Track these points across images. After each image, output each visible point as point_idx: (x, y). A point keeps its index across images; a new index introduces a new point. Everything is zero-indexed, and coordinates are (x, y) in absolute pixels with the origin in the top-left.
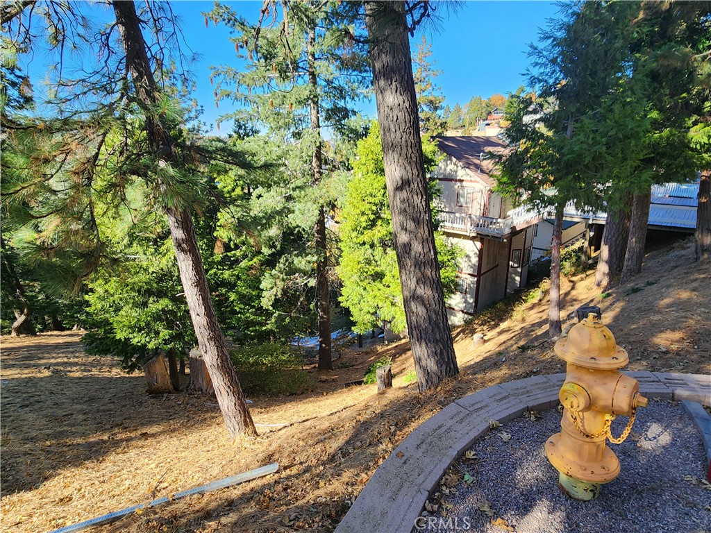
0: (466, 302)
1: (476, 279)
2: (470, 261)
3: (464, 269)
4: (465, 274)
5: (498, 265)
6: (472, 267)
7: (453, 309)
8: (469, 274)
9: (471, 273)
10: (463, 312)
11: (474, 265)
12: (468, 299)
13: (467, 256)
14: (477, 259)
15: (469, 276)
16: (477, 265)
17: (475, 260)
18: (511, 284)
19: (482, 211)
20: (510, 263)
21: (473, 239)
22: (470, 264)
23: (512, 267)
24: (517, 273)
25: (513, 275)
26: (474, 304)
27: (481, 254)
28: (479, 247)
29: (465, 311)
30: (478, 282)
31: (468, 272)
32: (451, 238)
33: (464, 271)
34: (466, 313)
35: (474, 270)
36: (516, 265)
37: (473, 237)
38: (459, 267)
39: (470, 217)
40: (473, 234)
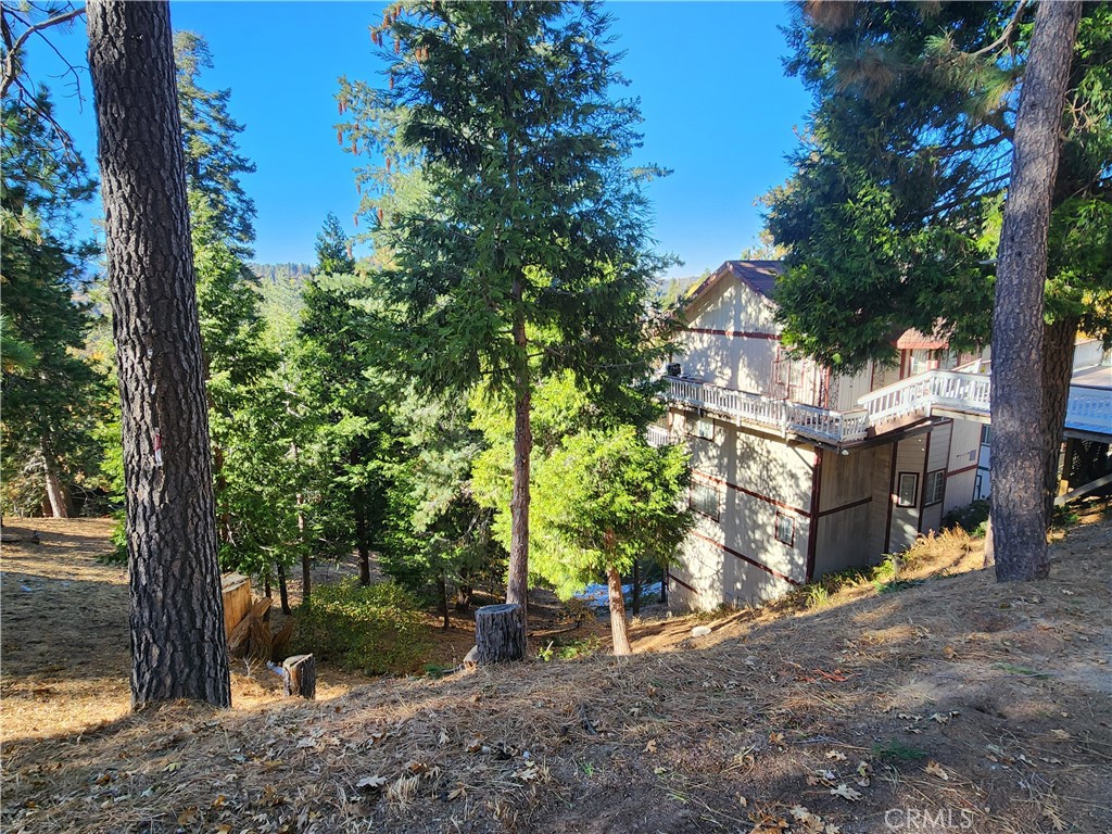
0: (792, 561)
1: (808, 521)
2: (798, 486)
3: (788, 500)
4: (791, 508)
5: (870, 499)
6: (801, 498)
7: (770, 571)
8: (796, 510)
9: (799, 508)
10: (786, 579)
11: (806, 494)
12: (796, 557)
13: (793, 476)
14: (810, 484)
15: (797, 514)
16: (810, 494)
17: (806, 485)
18: (895, 539)
19: (817, 394)
20: (895, 497)
21: (792, 444)
22: (798, 492)
23: (898, 505)
24: (909, 520)
25: (899, 521)
26: (805, 569)
27: (817, 474)
28: (812, 463)
29: (791, 578)
30: (813, 527)
31: (794, 506)
32: (767, 441)
33: (788, 504)
34: (792, 582)
35: (805, 503)
36: (906, 503)
37: (790, 440)
38: (780, 496)
39: (785, 405)
40: (792, 437)
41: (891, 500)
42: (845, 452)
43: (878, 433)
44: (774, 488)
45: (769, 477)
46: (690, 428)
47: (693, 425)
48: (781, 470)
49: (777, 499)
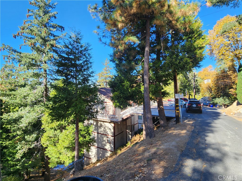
0: (111, 147)
1: (113, 138)
2: (111, 131)
3: (109, 134)
4: (110, 136)
5: (123, 132)
6: (112, 133)
7: (107, 150)
8: (111, 136)
9: (112, 135)
10: (110, 151)
11: (113, 132)
12: (112, 146)
13: (110, 129)
14: (113, 130)
15: (111, 137)
17: (112, 130)
18: (128, 139)
19: (113, 113)
20: (127, 130)
21: (110, 123)
22: (111, 132)
23: (128, 132)
24: (130, 134)
25: (129, 135)
26: (113, 148)
27: (114, 128)
28: (113, 126)
29: (111, 150)
30: (114, 139)
31: (111, 135)
32: (104, 123)
33: (109, 135)
34: (111, 151)
35: (113, 134)
36: (129, 131)
37: (109, 122)
38: (108, 133)
39: (108, 115)
40: (110, 121)
41: (126, 131)
42: (119, 123)
43: (124, 119)
44: (107, 132)
45: (105, 130)
46: (88, 122)
47: (89, 121)
48: (108, 128)
49: (107, 134)
